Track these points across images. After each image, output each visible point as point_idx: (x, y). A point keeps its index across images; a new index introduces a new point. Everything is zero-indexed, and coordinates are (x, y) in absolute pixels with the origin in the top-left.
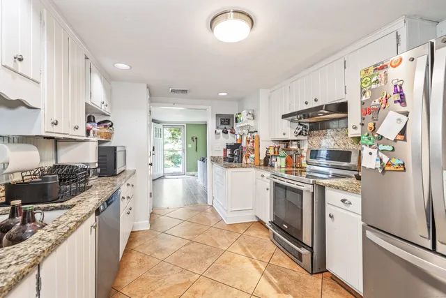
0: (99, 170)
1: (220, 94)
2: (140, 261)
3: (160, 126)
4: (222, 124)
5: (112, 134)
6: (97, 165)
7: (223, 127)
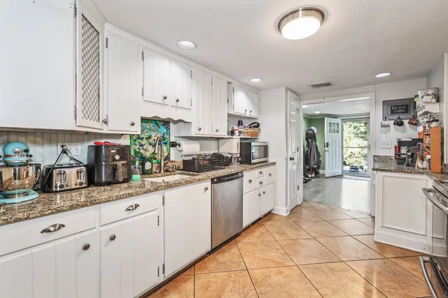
0: (240, 159)
1: (377, 76)
2: (262, 233)
3: (338, 121)
4: (393, 112)
5: (258, 133)
6: (238, 155)
7: (396, 117)
